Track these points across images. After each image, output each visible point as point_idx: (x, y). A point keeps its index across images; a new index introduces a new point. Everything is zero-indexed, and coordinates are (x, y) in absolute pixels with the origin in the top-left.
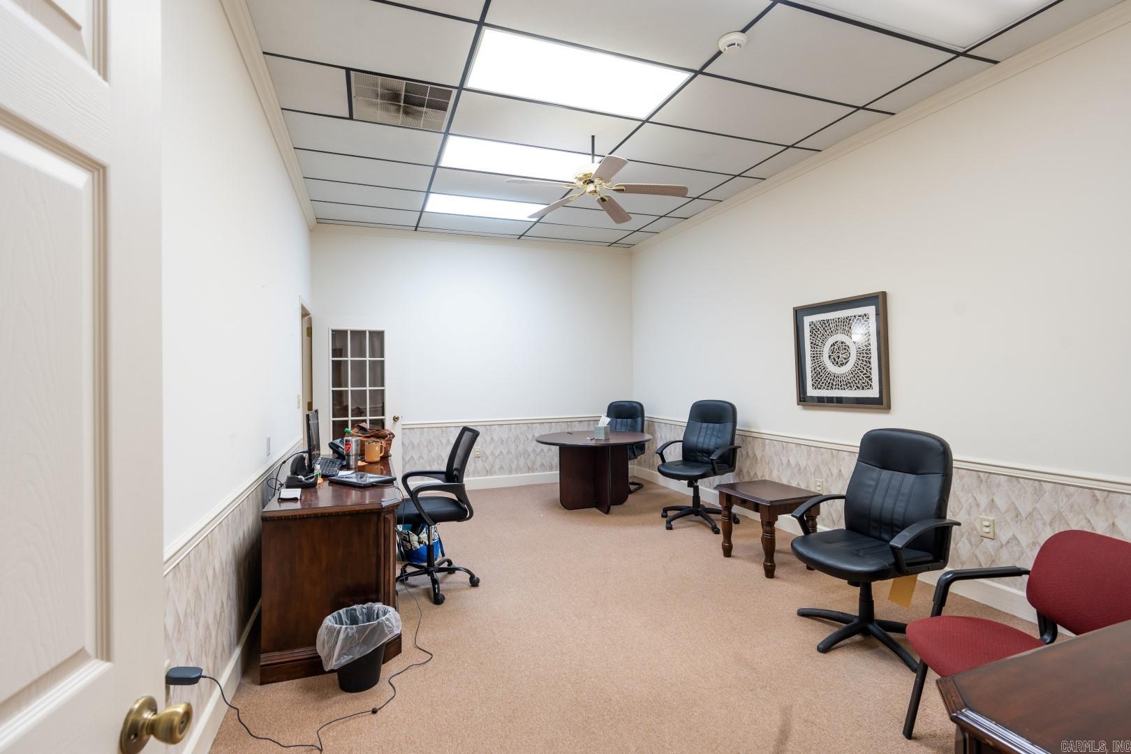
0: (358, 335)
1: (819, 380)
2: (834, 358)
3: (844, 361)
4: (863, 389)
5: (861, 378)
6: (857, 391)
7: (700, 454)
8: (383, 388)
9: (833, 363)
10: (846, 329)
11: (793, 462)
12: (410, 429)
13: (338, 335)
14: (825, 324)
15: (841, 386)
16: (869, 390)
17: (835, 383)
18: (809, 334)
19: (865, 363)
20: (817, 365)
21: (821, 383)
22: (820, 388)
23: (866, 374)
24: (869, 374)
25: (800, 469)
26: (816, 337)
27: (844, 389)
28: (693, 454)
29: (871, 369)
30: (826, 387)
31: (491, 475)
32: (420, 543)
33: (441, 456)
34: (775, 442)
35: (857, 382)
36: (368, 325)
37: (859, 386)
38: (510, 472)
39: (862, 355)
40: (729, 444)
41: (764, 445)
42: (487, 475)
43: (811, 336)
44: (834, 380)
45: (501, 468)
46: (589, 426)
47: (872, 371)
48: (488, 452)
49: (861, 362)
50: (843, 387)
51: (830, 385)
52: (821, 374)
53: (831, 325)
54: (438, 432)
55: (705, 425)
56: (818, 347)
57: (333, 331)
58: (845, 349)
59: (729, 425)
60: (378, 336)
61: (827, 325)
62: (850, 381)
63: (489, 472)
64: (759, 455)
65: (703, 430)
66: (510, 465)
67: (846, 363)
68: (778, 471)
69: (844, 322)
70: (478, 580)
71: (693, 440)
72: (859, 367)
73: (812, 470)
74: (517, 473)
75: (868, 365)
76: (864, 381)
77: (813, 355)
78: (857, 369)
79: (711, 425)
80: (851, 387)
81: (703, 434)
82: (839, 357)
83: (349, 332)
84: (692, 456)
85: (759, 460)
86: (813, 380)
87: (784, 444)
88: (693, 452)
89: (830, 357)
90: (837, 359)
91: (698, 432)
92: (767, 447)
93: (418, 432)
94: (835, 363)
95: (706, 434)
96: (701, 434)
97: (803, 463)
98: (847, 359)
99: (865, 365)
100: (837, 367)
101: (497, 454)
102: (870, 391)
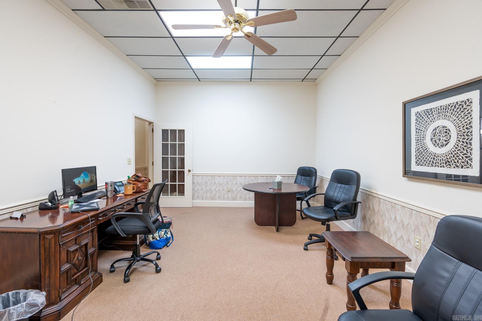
0: (173, 132)
1: (422, 158)
2: (435, 141)
3: (445, 143)
4: (462, 167)
5: (460, 157)
6: (456, 169)
7: (334, 204)
8: (184, 156)
9: (434, 145)
10: (448, 115)
11: (398, 218)
12: (197, 176)
13: (165, 132)
14: (428, 112)
15: (441, 164)
16: (468, 169)
17: (435, 162)
18: (415, 121)
19: (465, 144)
20: (421, 147)
21: (423, 161)
22: (422, 165)
23: (465, 154)
24: (469, 154)
25: (403, 225)
26: (420, 124)
27: (444, 167)
28: (330, 203)
29: (471, 150)
30: (427, 164)
31: (235, 200)
32: (153, 238)
33: (211, 189)
34: (387, 202)
35: (456, 161)
36: (177, 127)
37: (458, 165)
38: (245, 200)
39: (463, 137)
40: (352, 199)
41: (380, 203)
42: (233, 201)
43: (416, 123)
44: (434, 159)
45: (241, 197)
46: (288, 179)
47: (473, 152)
48: (234, 189)
49: (461, 143)
50: (442, 164)
51: (431, 163)
52: (423, 153)
53: (434, 113)
54: (210, 178)
55: (339, 185)
56: (422, 132)
57: (162, 130)
58: (446, 132)
59: (354, 187)
60: (182, 132)
61: (430, 113)
62: (450, 160)
63: (234, 199)
64: (376, 209)
65: (338, 188)
66: (245, 196)
67: (446, 144)
68: (388, 223)
69: (446, 109)
70: (160, 269)
71: (331, 194)
72: (459, 148)
73: (413, 228)
74: (248, 201)
75: (469, 146)
76: (464, 161)
77: (417, 139)
78: (456, 150)
79: (343, 186)
80: (450, 165)
81: (337, 191)
82: (440, 139)
83: (169, 130)
84: (330, 204)
85: (376, 212)
86: (416, 158)
87: (393, 205)
88: (330, 202)
89: (432, 139)
90: (437, 141)
91: (334, 189)
92: (381, 204)
93: (201, 177)
94: (435, 144)
95: (339, 191)
96: (336, 191)
97: (406, 222)
98: (447, 142)
99: (465, 146)
100: (438, 148)
101: (238, 191)
102: (470, 170)
